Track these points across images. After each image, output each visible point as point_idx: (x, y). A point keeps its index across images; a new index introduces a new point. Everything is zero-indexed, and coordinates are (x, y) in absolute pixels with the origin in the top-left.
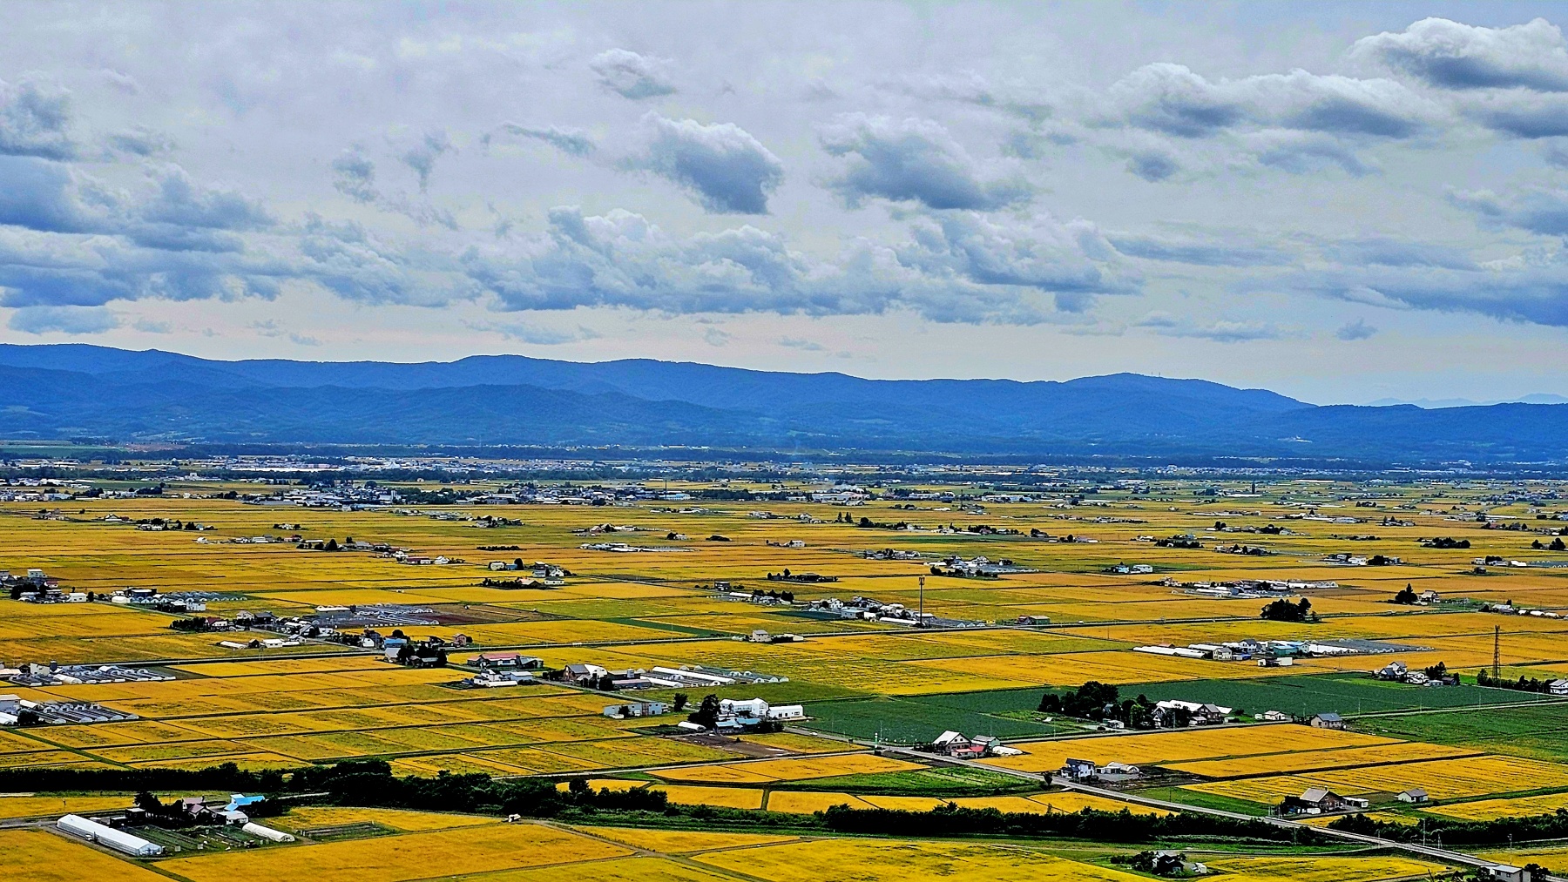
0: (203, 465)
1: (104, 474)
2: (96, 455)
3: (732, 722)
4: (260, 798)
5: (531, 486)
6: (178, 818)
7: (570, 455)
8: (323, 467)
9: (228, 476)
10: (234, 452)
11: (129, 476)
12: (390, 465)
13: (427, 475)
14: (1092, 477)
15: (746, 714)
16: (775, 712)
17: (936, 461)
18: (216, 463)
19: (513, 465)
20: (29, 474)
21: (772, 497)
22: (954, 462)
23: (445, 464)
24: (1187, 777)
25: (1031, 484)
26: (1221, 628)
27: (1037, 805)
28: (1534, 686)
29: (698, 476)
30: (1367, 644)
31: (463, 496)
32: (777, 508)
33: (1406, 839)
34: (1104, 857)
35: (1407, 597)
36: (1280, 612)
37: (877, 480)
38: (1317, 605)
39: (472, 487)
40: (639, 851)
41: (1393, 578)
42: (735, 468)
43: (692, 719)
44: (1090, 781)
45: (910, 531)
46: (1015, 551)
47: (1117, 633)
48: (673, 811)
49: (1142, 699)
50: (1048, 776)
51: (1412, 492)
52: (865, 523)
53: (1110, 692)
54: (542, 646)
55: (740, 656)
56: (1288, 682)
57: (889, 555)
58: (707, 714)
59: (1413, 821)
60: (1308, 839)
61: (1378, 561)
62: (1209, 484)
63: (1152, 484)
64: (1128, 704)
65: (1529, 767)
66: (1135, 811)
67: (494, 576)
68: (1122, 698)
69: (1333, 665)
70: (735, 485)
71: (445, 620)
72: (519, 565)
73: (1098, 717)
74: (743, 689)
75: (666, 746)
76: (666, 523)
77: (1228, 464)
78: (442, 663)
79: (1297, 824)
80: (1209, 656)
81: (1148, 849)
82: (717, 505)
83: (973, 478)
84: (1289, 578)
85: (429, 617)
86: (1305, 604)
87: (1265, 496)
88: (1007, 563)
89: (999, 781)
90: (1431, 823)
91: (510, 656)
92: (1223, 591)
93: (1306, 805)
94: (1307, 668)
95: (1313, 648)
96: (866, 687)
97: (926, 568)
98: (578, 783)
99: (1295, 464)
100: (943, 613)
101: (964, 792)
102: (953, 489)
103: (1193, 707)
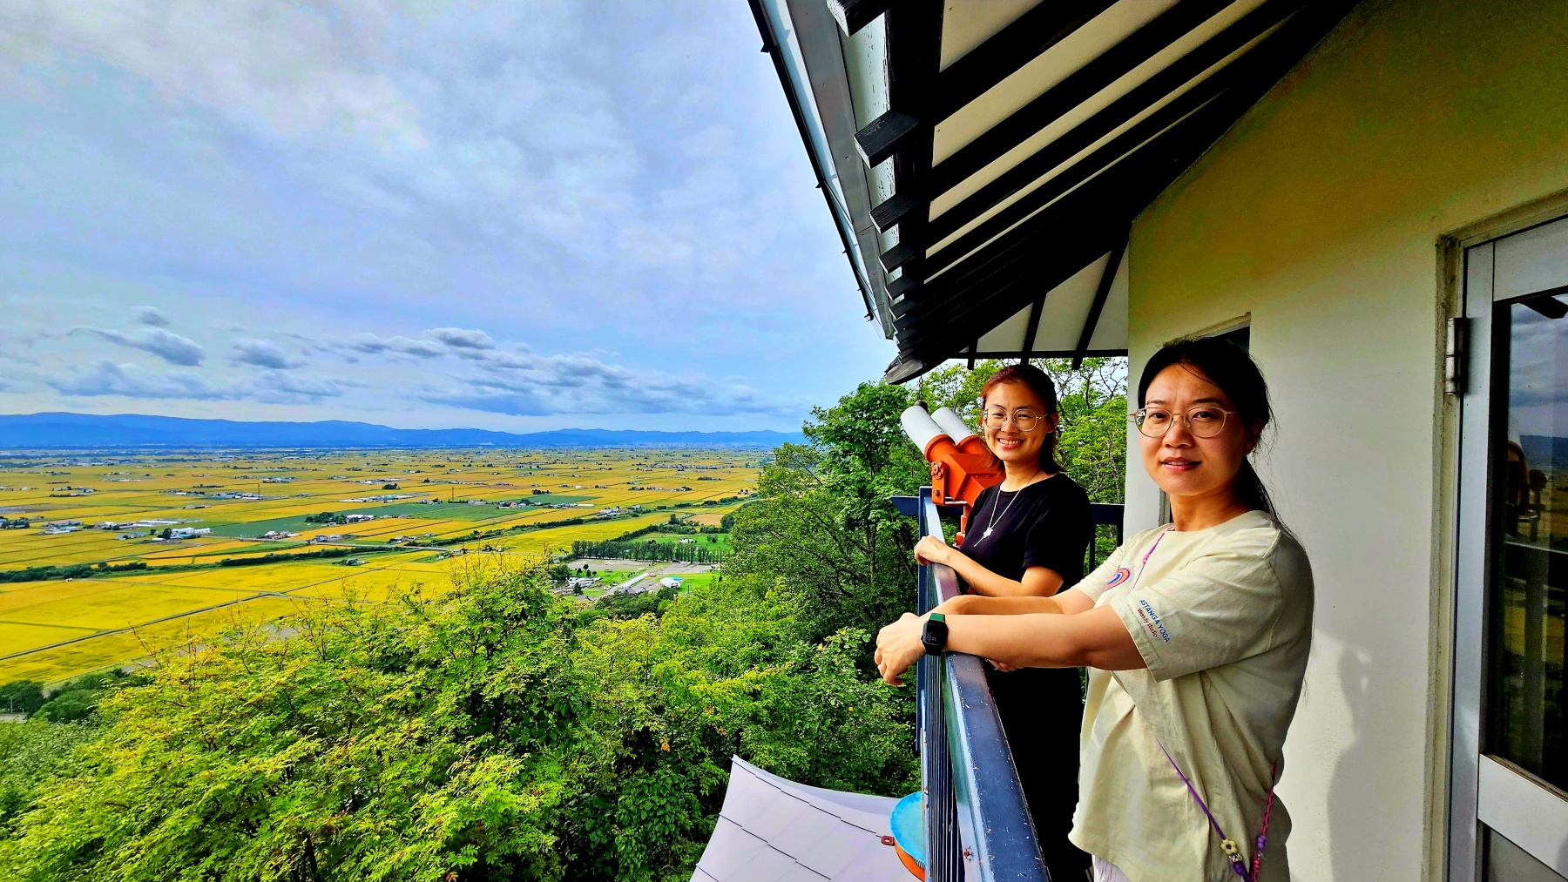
3: (178, 536)
5: (75, 460)
7: (96, 448)
14: (324, 451)
15: (184, 533)
16: (197, 531)
17: (264, 447)
19: (65, 452)
21: (194, 460)
22: (271, 447)
23: (28, 453)
24: (358, 537)
25: (301, 454)
26: (369, 493)
27: (305, 550)
28: (463, 502)
29: (160, 454)
30: (415, 495)
31: (37, 464)
32: (196, 464)
33: (428, 546)
34: (329, 563)
35: (427, 481)
36: (388, 487)
37: (241, 454)
38: (399, 485)
39: (43, 460)
41: (423, 476)
42: (177, 451)
43: (159, 536)
44: (324, 541)
45: (254, 469)
46: (295, 474)
47: (332, 497)
48: (151, 569)
49: (342, 516)
50: (309, 542)
51: (428, 453)
52: (235, 468)
53: (330, 515)
54: (83, 517)
55: (181, 514)
56: (392, 507)
57: (246, 477)
58: (166, 535)
59: (429, 541)
60: (397, 549)
61: (419, 472)
62: (364, 452)
63: (344, 452)
64: (337, 518)
65: (463, 523)
66: (340, 548)
67: (55, 493)
68: (335, 516)
69: (405, 501)
70: (177, 457)
71: (27, 511)
72: (70, 488)
73: (327, 522)
74: (183, 524)
75: (147, 547)
76: (147, 471)
77: (371, 446)
78: (27, 526)
79: (394, 546)
80: (365, 501)
81: (344, 558)
82: (170, 464)
83: (279, 452)
84: (393, 479)
85: (19, 510)
86: (396, 485)
87: (383, 455)
88: (293, 478)
89: (290, 545)
90: (434, 541)
91: (66, 522)
92: (370, 482)
93: (396, 540)
94: (397, 502)
95: (398, 497)
96: (236, 520)
97: (261, 480)
98: (103, 564)
99: (393, 445)
100: (267, 495)
101: (277, 549)
102: (270, 456)
103: (360, 516)
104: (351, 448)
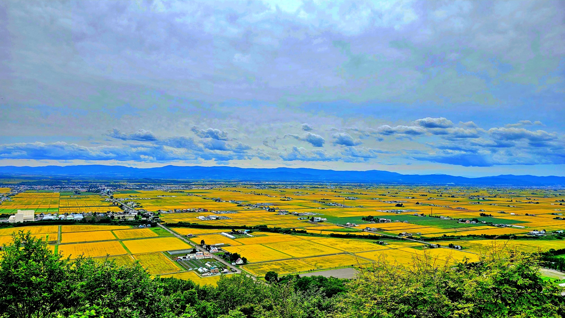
0: (241, 183)
1: (228, 184)
2: (227, 182)
3: (316, 221)
4: (249, 230)
5: (287, 186)
6: (238, 233)
7: (293, 182)
8: (258, 183)
9: (245, 184)
10: (246, 181)
11: (231, 184)
12: (267, 183)
13: (272, 184)
14: (369, 185)
15: (318, 219)
16: (322, 219)
17: (346, 183)
18: (243, 183)
19: (284, 183)
20: (218, 184)
21: (322, 188)
22: (348, 183)
23: (275, 183)
24: (385, 230)
25: (360, 186)
26: (389, 208)
27: (362, 234)
28: (438, 217)
29: (311, 185)
30: (412, 210)
31: (277, 187)
32: (322, 189)
33: (418, 240)
34: (372, 242)
35: (418, 203)
36: (398, 205)
37: (337, 185)
38: (404, 204)
39: (279, 186)
40: (303, 239)
41: (416, 201)
42: (316, 183)
43: (310, 220)
44: (369, 230)
45: (342, 193)
46: (358, 196)
47: (373, 208)
48: (308, 234)
49: (377, 218)
50: (363, 230)
51: (418, 188)
52: (335, 192)
53: (372, 217)
54: (288, 209)
55: (317, 211)
56: (400, 216)
57: (339, 196)
58: (312, 219)
59: (419, 237)
60: (403, 239)
61: (413, 198)
62: (387, 186)
63: (378, 186)
64: (375, 219)
65: (438, 229)
66: (377, 235)
67: (282, 199)
68: (374, 218)
69: (407, 213)
70: (316, 186)
71: (275, 205)
72: (285, 197)
73: (371, 221)
74: (318, 216)
75: (307, 224)
76: (306, 191)
77: (390, 183)
78: (274, 211)
79: (401, 237)
80: (387, 212)
81: (378, 241)
82: (314, 189)
83: (351, 185)
84: (399, 200)
85: (273, 205)
86: (402, 204)
87: (396, 188)
88: (357, 198)
89: (356, 230)
90: (422, 238)
91: (284, 210)
92: (390, 202)
93: (402, 234)
94: (402, 214)
95: (403, 211)
96: (336, 216)
97: (345, 198)
98: (294, 229)
99: (400, 183)
100: (347, 205)
101: (351, 232)
102: (348, 187)
103: (385, 220)
104: (381, 184)
